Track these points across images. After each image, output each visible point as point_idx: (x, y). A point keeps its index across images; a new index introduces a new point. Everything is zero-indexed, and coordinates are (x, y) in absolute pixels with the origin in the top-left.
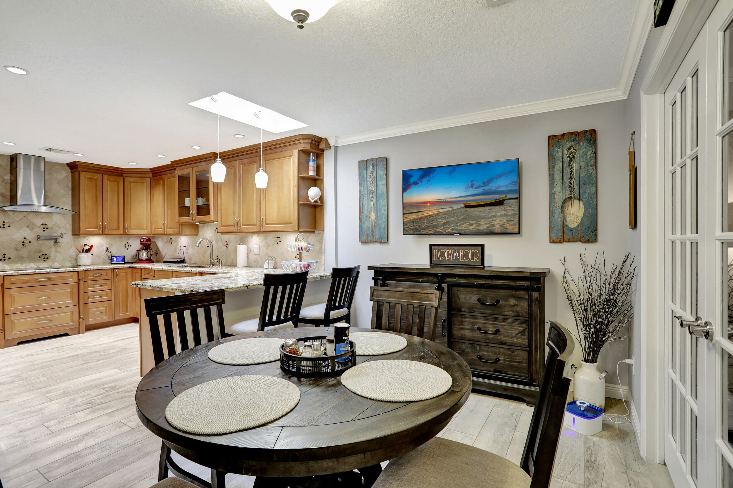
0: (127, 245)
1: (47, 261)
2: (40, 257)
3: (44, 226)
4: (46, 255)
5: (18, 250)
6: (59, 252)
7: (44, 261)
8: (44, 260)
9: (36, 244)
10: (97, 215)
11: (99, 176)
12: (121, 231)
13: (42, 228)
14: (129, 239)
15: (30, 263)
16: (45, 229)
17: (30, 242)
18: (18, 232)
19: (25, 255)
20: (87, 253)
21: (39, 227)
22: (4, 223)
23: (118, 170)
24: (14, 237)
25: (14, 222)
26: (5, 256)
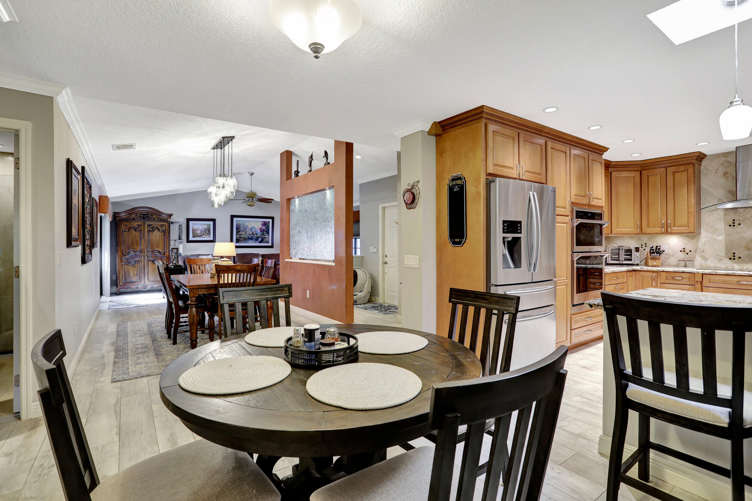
5: (747, 249)
18: (749, 230)
22: (734, 222)
24: (744, 235)
25: (744, 219)
26: (735, 255)
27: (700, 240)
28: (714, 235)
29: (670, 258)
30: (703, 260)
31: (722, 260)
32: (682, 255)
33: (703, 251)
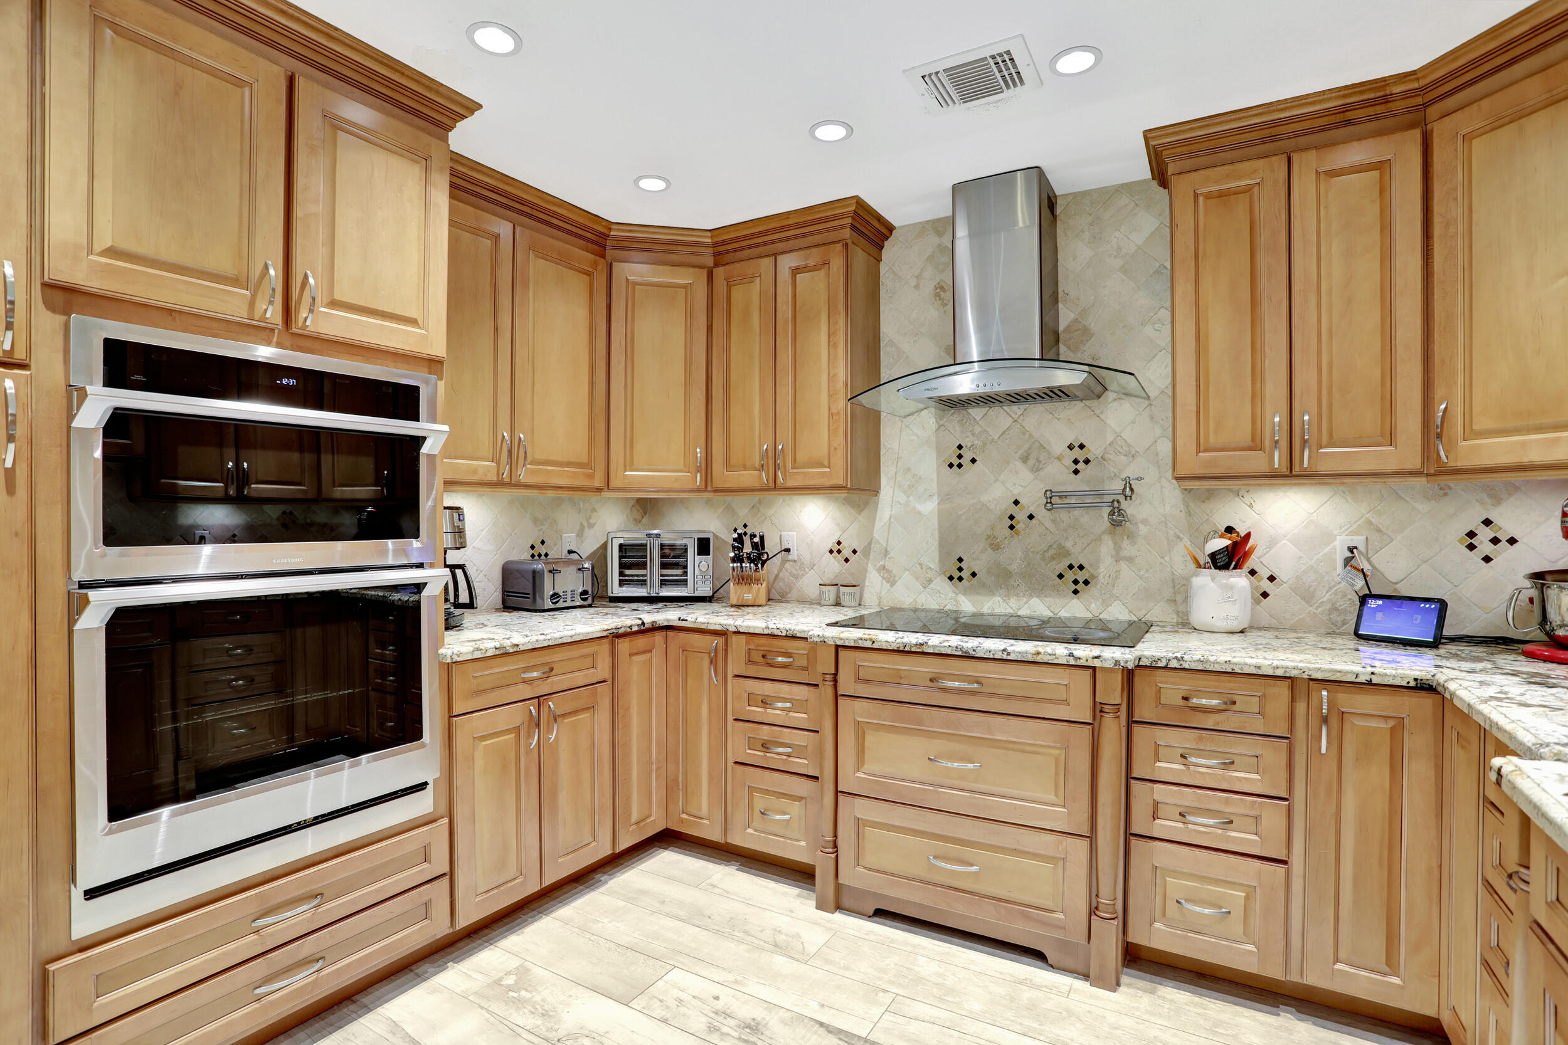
0: (1484, 534)
1: (1086, 592)
2: (1061, 576)
3: (1077, 453)
4: (1081, 567)
5: (996, 547)
6: (1130, 560)
7: (1076, 592)
8: (1074, 587)
9: (1048, 524)
10: (1257, 375)
11: (1269, 171)
12: (1408, 453)
13: (1069, 462)
14: (1497, 500)
15: (1031, 596)
16: (1081, 466)
17: (1031, 517)
18: (997, 480)
19: (1014, 567)
20: (1223, 573)
21: (1059, 459)
22: (961, 451)
23: (1386, 100)
24: (985, 498)
25: (984, 444)
26: (962, 565)
27: (878, 515)
28: (911, 498)
29: (803, 575)
30: (884, 582)
31: (930, 581)
32: (832, 567)
33: (886, 551)
